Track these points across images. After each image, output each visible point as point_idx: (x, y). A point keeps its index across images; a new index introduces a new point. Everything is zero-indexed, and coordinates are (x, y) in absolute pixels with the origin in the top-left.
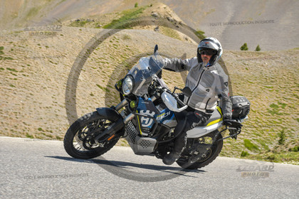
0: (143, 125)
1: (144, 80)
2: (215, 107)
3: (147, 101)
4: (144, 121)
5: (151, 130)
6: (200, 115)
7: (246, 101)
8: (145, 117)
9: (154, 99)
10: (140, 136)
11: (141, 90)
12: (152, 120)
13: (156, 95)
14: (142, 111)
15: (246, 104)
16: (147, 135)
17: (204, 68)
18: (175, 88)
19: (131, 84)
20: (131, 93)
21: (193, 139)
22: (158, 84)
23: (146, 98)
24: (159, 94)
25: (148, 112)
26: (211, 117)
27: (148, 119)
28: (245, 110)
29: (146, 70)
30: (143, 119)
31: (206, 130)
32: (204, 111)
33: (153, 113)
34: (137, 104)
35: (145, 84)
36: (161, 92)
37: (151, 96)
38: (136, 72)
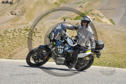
0: (59, 52)
1: (59, 33)
2: (89, 45)
3: (60, 42)
4: (59, 50)
5: (62, 54)
6: (83, 48)
7: (103, 42)
8: (60, 49)
9: (63, 41)
10: (58, 57)
11: (58, 38)
12: (63, 50)
13: (64, 39)
14: (58, 46)
15: (102, 43)
16: (61, 56)
17: (84, 29)
18: (72, 36)
19: (54, 35)
20: (54, 39)
21: (81, 58)
22: (65, 35)
23: (60, 41)
24: (65, 39)
25: (61, 46)
26: (88, 49)
27: (61, 49)
28: (102, 46)
29: (60, 29)
30: (59, 49)
31: (86, 54)
32: (85, 46)
33: (63, 47)
34: (56, 43)
35: (59, 35)
36: (66, 38)
37: (62, 40)
38: (56, 30)
